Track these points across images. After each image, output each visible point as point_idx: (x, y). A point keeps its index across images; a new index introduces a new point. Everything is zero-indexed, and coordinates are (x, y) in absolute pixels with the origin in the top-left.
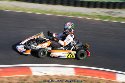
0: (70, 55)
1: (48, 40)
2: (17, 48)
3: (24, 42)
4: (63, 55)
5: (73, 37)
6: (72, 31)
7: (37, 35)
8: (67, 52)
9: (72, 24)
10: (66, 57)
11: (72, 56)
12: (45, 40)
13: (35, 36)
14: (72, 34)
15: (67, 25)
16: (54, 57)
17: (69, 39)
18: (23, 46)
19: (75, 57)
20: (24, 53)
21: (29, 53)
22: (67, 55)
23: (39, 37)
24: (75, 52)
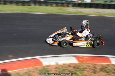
0: (88, 44)
1: (70, 33)
2: (47, 40)
3: (52, 36)
4: (83, 45)
5: (89, 31)
6: (87, 27)
7: (61, 30)
8: (86, 42)
9: (87, 22)
10: (85, 46)
11: (90, 45)
12: (68, 34)
13: (60, 31)
14: (88, 29)
15: (83, 23)
16: (75, 46)
17: (86, 33)
18: (51, 39)
19: (92, 46)
20: (53, 44)
21: (56, 44)
22: (86, 44)
23: (63, 31)
24: (92, 42)
